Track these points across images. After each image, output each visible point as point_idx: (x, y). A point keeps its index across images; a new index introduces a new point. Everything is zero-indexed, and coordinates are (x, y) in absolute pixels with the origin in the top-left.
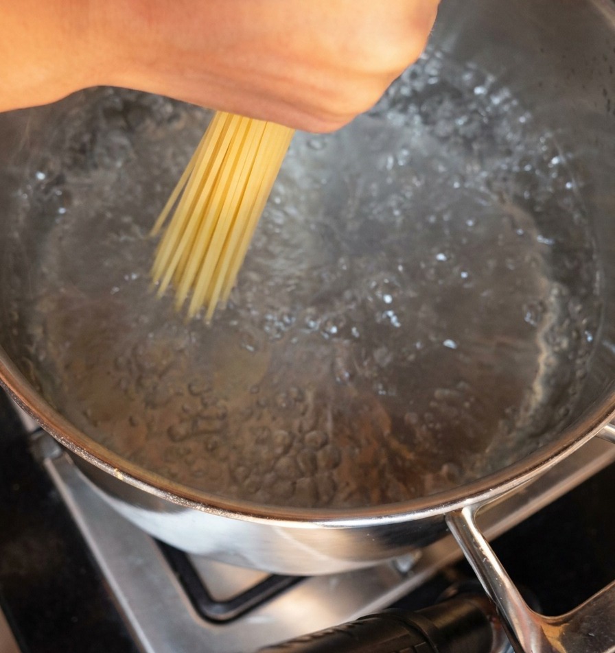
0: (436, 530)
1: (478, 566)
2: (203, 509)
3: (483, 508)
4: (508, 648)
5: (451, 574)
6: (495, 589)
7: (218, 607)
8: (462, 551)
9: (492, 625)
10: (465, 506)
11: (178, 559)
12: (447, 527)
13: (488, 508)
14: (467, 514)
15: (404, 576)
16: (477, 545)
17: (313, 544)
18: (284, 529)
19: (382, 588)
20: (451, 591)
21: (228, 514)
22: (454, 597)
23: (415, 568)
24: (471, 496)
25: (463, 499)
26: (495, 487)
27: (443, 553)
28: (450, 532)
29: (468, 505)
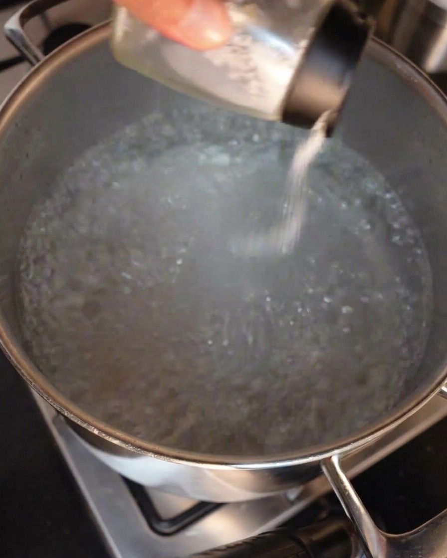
0: (313, 471)
1: (343, 498)
2: (153, 455)
3: (346, 456)
4: (362, 555)
5: (324, 502)
6: (354, 514)
7: (165, 524)
8: (331, 487)
9: (352, 539)
10: (334, 455)
11: (137, 491)
12: (321, 469)
13: (349, 456)
14: (335, 460)
15: (292, 503)
16: (342, 483)
17: (230, 481)
18: (210, 470)
19: (276, 511)
20: (324, 515)
21: (172, 460)
22: (325, 519)
23: (299, 498)
24: (338, 448)
25: (333, 449)
26: (354, 441)
27: (319, 487)
28: (322, 473)
29: (336, 454)
